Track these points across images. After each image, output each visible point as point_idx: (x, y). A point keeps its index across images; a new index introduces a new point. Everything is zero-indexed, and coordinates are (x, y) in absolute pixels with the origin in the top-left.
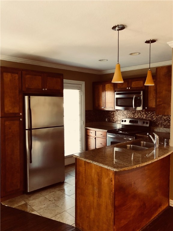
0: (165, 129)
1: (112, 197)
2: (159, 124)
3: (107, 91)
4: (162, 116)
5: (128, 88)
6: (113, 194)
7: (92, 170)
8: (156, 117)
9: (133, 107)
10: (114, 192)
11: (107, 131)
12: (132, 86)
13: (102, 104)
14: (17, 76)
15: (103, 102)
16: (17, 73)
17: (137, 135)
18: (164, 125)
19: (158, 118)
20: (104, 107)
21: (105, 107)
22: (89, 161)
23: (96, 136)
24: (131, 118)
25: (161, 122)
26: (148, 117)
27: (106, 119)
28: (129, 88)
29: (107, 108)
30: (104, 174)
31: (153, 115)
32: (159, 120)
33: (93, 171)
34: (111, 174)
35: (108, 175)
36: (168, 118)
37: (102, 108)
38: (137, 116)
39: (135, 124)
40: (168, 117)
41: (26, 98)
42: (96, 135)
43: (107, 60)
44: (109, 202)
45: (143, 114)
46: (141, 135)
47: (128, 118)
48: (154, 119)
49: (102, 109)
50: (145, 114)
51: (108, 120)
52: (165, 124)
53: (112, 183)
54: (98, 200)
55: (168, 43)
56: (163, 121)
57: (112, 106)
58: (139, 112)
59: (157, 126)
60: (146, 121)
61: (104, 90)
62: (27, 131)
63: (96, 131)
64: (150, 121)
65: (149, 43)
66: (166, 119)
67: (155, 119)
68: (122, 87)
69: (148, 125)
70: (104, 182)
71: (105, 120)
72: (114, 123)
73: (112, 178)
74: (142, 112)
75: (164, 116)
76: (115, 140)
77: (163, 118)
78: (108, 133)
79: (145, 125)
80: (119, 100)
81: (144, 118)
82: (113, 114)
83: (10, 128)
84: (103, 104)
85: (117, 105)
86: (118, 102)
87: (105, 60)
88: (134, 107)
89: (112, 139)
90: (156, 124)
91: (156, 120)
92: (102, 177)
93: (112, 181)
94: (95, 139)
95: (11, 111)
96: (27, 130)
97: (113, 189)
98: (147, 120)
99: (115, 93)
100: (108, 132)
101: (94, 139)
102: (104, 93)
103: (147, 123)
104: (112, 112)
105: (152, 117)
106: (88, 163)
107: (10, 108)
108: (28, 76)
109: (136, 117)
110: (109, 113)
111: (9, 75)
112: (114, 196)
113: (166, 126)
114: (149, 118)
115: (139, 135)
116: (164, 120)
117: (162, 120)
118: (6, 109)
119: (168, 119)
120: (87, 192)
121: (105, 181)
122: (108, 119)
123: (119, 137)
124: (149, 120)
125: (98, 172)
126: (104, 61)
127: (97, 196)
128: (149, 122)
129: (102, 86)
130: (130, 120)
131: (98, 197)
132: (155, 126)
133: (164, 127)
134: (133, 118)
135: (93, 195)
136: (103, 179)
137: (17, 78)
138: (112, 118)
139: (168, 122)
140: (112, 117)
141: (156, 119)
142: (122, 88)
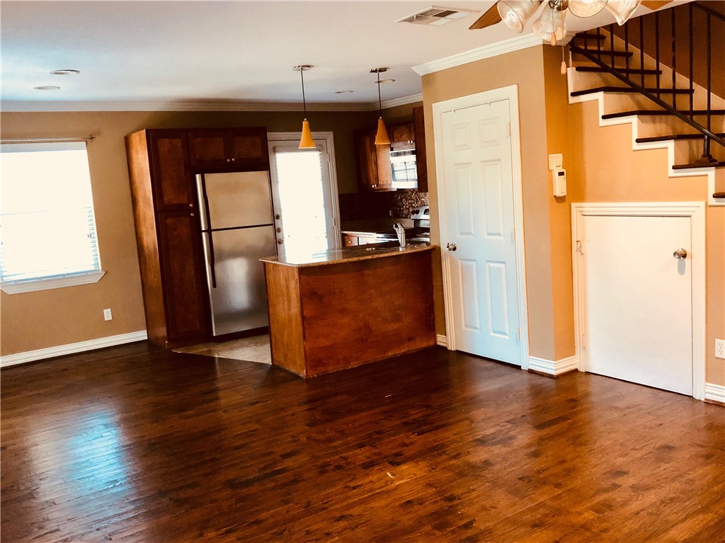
5: (410, 142)
13: (372, 179)
14: (178, 142)
16: (180, 138)
20: (376, 186)
21: (378, 186)
27: (390, 212)
28: (412, 142)
37: (373, 186)
41: (198, 177)
43: (351, 91)
49: (374, 189)
51: (393, 213)
61: (373, 147)
62: (204, 234)
63: (358, 238)
70: (292, 288)
82: (401, 198)
83: (175, 230)
95: (175, 202)
96: (204, 231)
102: (375, 154)
107: (173, 197)
108: (199, 140)
110: (395, 198)
111: (167, 141)
118: (166, 199)
121: (292, 284)
122: (393, 210)
137: (180, 144)
138: (400, 208)
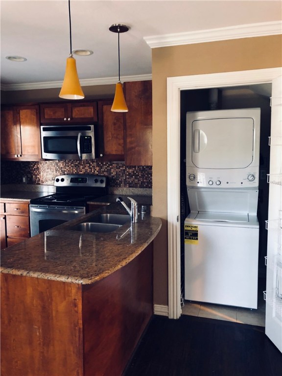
0: (131, 189)
1: (77, 339)
2: (121, 182)
3: (24, 123)
4: (126, 169)
5: (67, 119)
6: (80, 331)
7: (26, 290)
8: (117, 170)
9: (78, 153)
10: (81, 327)
11: (29, 200)
12: (73, 116)
13: (13, 150)
15: (16, 145)
17: (88, 203)
18: (129, 183)
19: (120, 172)
20: (19, 156)
21: (21, 156)
22: (19, 273)
23: (5, 214)
24: (72, 174)
25: (125, 178)
26: (103, 171)
27: (24, 179)
28: (69, 119)
29: (26, 156)
30: (55, 293)
31: (110, 167)
32: (121, 175)
33: (30, 290)
34: (74, 291)
35: (66, 294)
36: (135, 172)
37: (16, 156)
38: (83, 171)
39: (81, 185)
40: (135, 169)
42: (5, 212)
43: (26, 60)
44: (72, 349)
45: (94, 167)
46: (96, 203)
47: (67, 174)
48: (112, 175)
49: (16, 159)
50: (98, 165)
51: (27, 179)
52: (131, 182)
53: (76, 309)
54: (43, 353)
55: (145, 38)
56: (127, 177)
57: (37, 153)
58: (87, 163)
59: (118, 185)
60: (99, 179)
61: (17, 121)
63: (5, 204)
64: (107, 178)
65: (116, 31)
66: (132, 174)
67: (114, 173)
68: (53, 117)
69: (104, 185)
70: (57, 311)
71: (22, 180)
72: (39, 184)
73: (75, 299)
74: (91, 163)
75: (129, 169)
76: (48, 217)
77: (128, 172)
78: (32, 204)
79: (98, 185)
80: (49, 141)
81: (96, 173)
82: (38, 168)
84: (17, 148)
85: (46, 151)
86: (48, 145)
87: (20, 58)
88: (79, 155)
89: (41, 215)
90: (117, 182)
91: (115, 176)
92: (52, 300)
93: (75, 305)
94: (5, 218)
97: (81, 322)
98: (101, 176)
99: (42, 127)
100: (32, 202)
101: (2, 219)
102: (18, 127)
103: (102, 182)
104: (35, 164)
105: (109, 171)
106: (14, 276)
109: (81, 173)
110: (30, 167)
112: (82, 335)
113: (132, 185)
114: (105, 173)
115: (92, 203)
116: (129, 175)
117: (126, 175)
119: (135, 174)
120: (14, 340)
121: (60, 306)
122: (28, 177)
123: (56, 209)
124: (104, 176)
125: (42, 293)
126: (18, 60)
127: (40, 344)
128: (104, 179)
129: (12, 112)
130: (72, 178)
131: (44, 345)
132: (114, 186)
133: (129, 187)
134: (77, 174)
135: (31, 343)
136: (54, 304)
138: (36, 176)
139: (135, 177)
140: (35, 174)
141: (117, 173)
142: (55, 119)
